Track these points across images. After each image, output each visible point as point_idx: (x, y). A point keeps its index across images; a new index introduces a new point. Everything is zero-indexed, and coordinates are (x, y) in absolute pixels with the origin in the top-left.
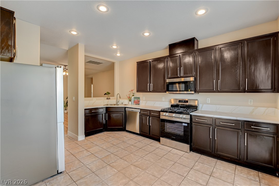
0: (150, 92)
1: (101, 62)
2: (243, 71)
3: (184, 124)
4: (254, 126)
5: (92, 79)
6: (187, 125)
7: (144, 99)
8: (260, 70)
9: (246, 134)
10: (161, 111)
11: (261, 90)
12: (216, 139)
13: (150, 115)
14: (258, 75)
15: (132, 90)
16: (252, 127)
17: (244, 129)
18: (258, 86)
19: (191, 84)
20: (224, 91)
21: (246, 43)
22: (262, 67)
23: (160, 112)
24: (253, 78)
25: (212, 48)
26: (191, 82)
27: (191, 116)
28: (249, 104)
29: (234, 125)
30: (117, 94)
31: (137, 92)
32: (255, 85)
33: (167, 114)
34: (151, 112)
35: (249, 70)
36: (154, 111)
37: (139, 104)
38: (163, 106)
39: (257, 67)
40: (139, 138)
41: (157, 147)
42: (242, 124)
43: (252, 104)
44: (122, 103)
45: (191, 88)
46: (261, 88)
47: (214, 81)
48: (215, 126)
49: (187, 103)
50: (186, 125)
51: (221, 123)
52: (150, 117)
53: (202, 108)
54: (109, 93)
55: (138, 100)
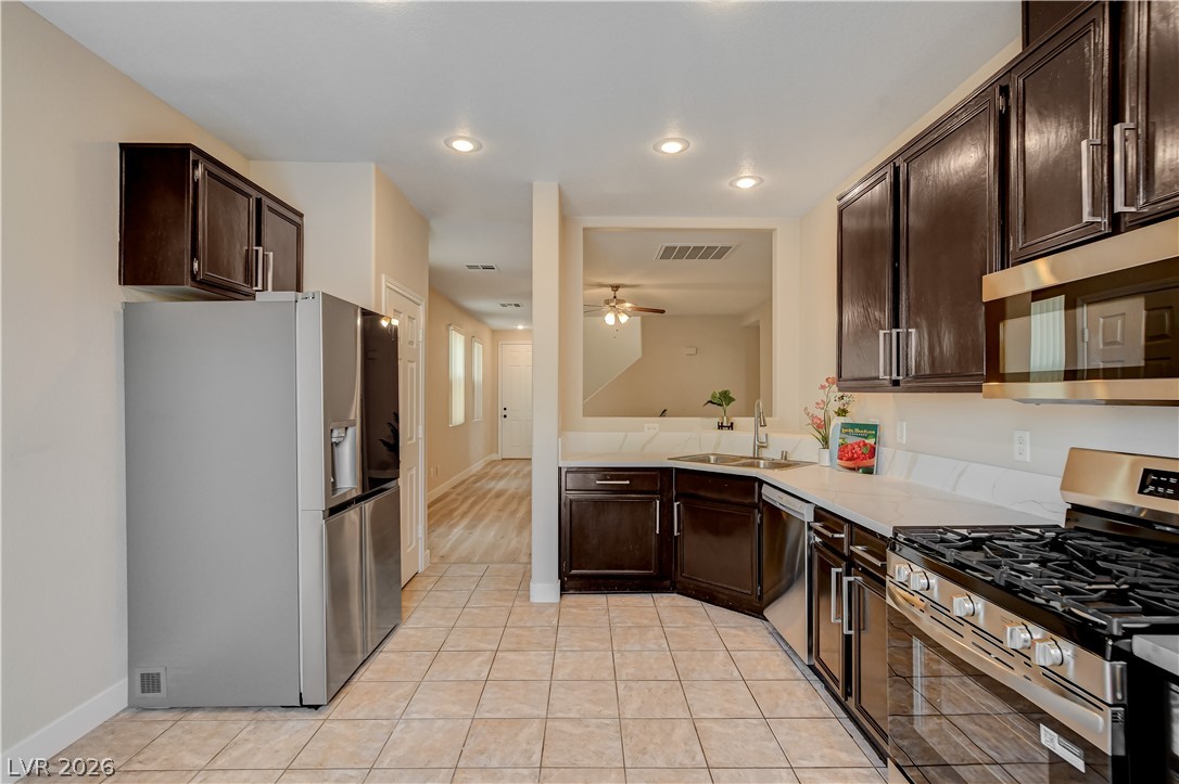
0: (897, 386)
1: (719, 245)
7: (905, 441)
10: (895, 544)
15: (832, 381)
37: (869, 470)
44: (784, 456)
52: (848, 571)
54: (727, 398)
55: (865, 445)
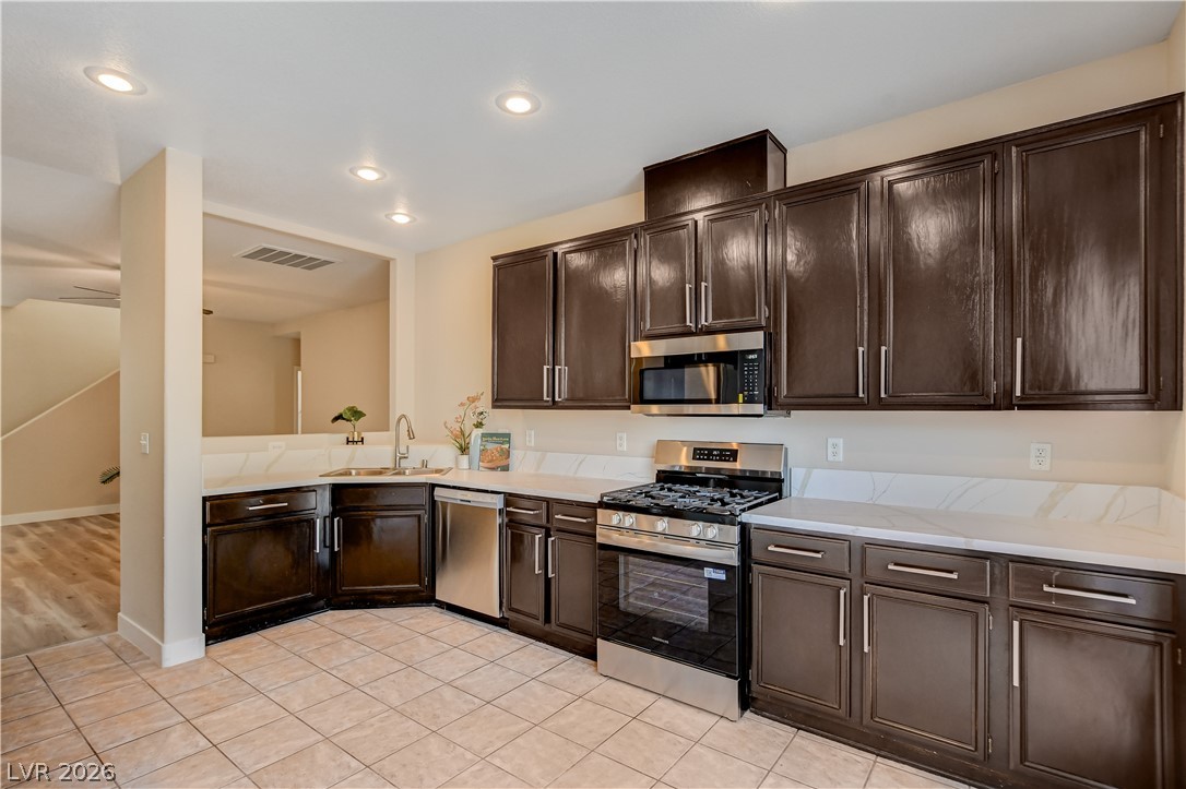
0: (554, 405)
1: (323, 258)
2: (1001, 297)
3: (709, 573)
4: (1057, 586)
5: (297, 342)
6: (723, 577)
7: (533, 444)
8: (1083, 290)
9: (1016, 624)
10: (602, 505)
11: (1090, 398)
12: (866, 650)
13: (549, 525)
14: (1074, 318)
15: (473, 400)
16: (1046, 588)
17: (1005, 597)
18: (1073, 376)
19: (748, 366)
20: (908, 400)
21: (1014, 155)
22: (1096, 277)
23: (593, 507)
24: (1052, 333)
25: (849, 184)
26: (750, 357)
27: (745, 529)
28: (1033, 465)
29: (954, 576)
30: (399, 420)
31: (494, 407)
32: (1063, 371)
33: (630, 519)
34: (556, 507)
35: (1031, 295)
36: (570, 503)
37: (506, 468)
38: (620, 479)
39: (1071, 275)
40: (494, 642)
41: (579, 691)
42: (997, 571)
43: (1046, 466)
44: (424, 464)
45: (749, 386)
46: (1093, 386)
47: (861, 349)
48: (863, 581)
49: (735, 460)
50: (721, 576)
51: (890, 567)
52: (548, 535)
53: (804, 486)
54: (357, 414)
55: (502, 449)
